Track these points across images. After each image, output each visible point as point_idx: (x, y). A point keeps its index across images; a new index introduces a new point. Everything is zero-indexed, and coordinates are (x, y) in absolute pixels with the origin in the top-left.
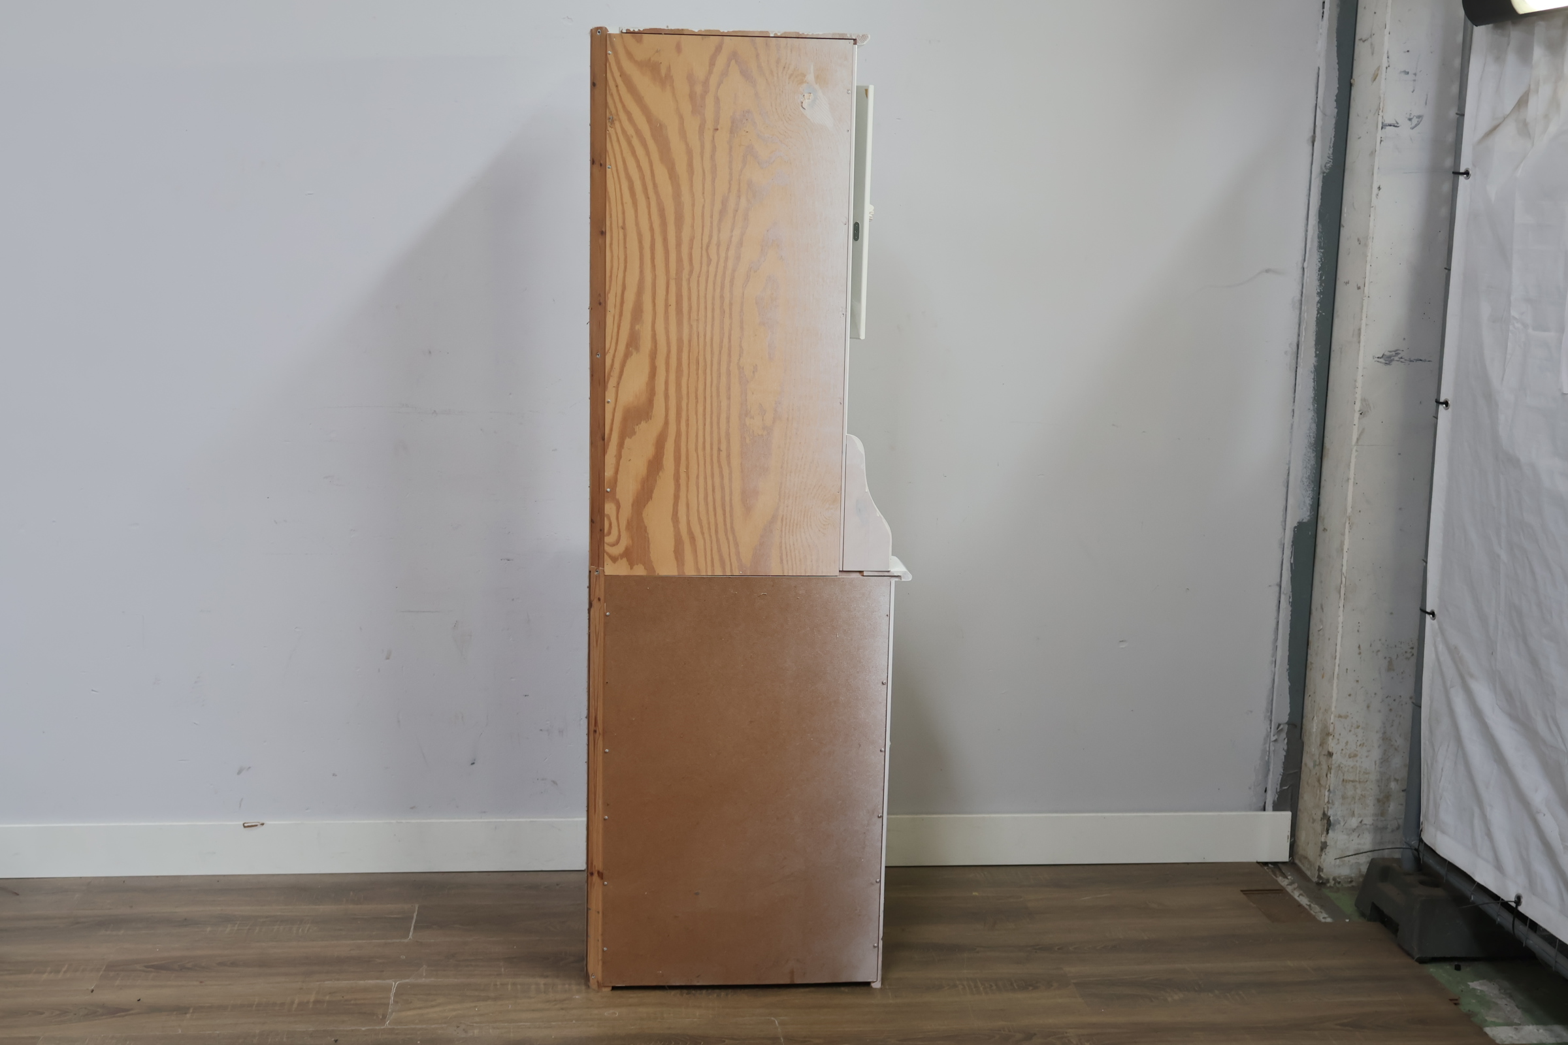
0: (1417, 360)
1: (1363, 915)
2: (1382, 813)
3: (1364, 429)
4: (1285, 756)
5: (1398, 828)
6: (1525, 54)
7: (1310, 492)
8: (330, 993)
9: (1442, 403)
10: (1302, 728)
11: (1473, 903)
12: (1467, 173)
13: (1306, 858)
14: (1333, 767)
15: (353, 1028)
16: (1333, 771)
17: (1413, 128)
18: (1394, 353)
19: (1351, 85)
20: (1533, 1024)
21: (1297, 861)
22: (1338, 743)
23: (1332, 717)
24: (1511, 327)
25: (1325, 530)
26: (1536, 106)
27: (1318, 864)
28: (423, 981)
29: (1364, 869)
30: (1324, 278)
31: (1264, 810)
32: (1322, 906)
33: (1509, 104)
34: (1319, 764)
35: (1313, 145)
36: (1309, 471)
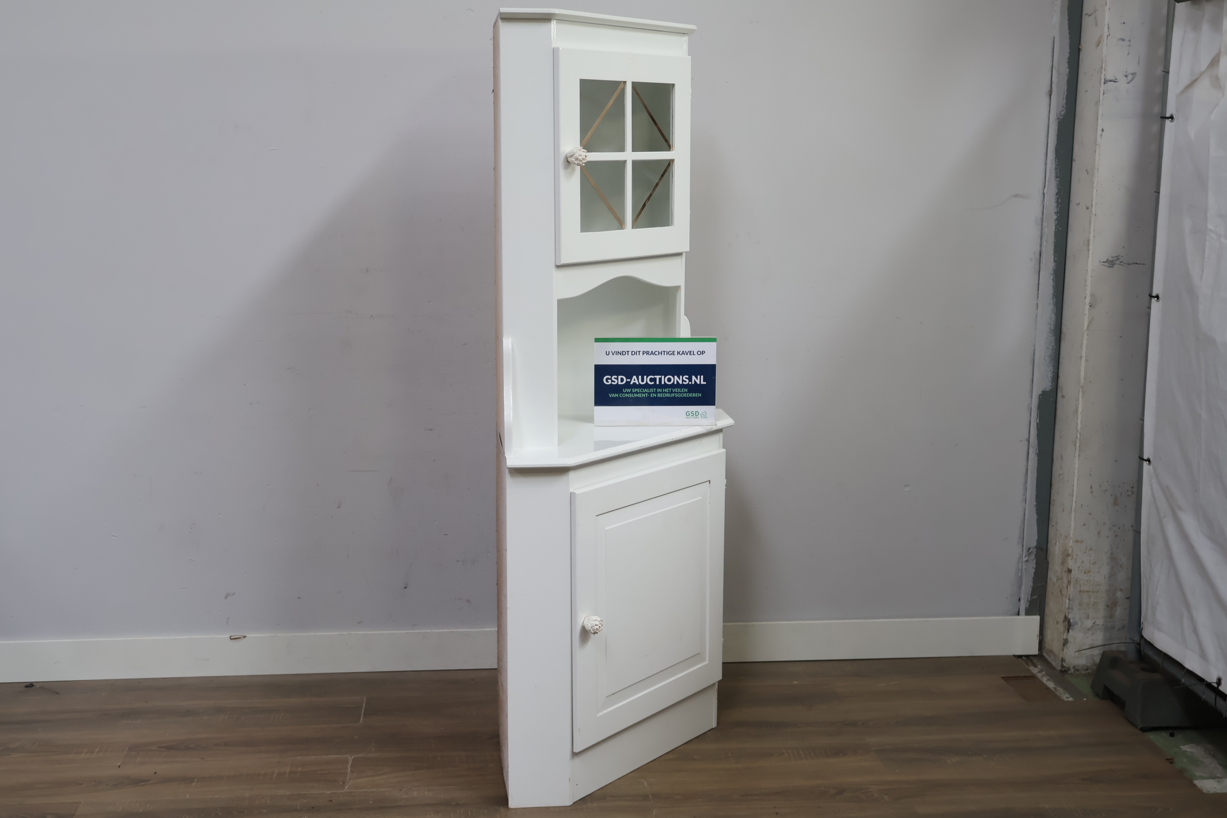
0: (1134, 263)
1: (1097, 695)
2: (1111, 616)
3: (1093, 318)
4: (1034, 573)
5: (1123, 628)
6: (1216, 24)
7: (1051, 367)
8: (302, 766)
9: (1154, 297)
10: (1047, 551)
11: (1184, 684)
12: (1172, 117)
13: (1051, 651)
14: (1072, 581)
15: (321, 792)
16: (1072, 584)
17: (1128, 83)
18: (1115, 258)
19: (1079, 50)
21: (1045, 654)
22: (1076, 562)
23: (1071, 541)
24: (1208, 237)
25: (1063, 396)
27: (1061, 656)
28: (372, 755)
29: (1097, 660)
30: (1060, 200)
31: (1018, 614)
32: (1065, 689)
33: (1204, 63)
34: (1061, 578)
35: (1050, 98)
36: (1050, 351)
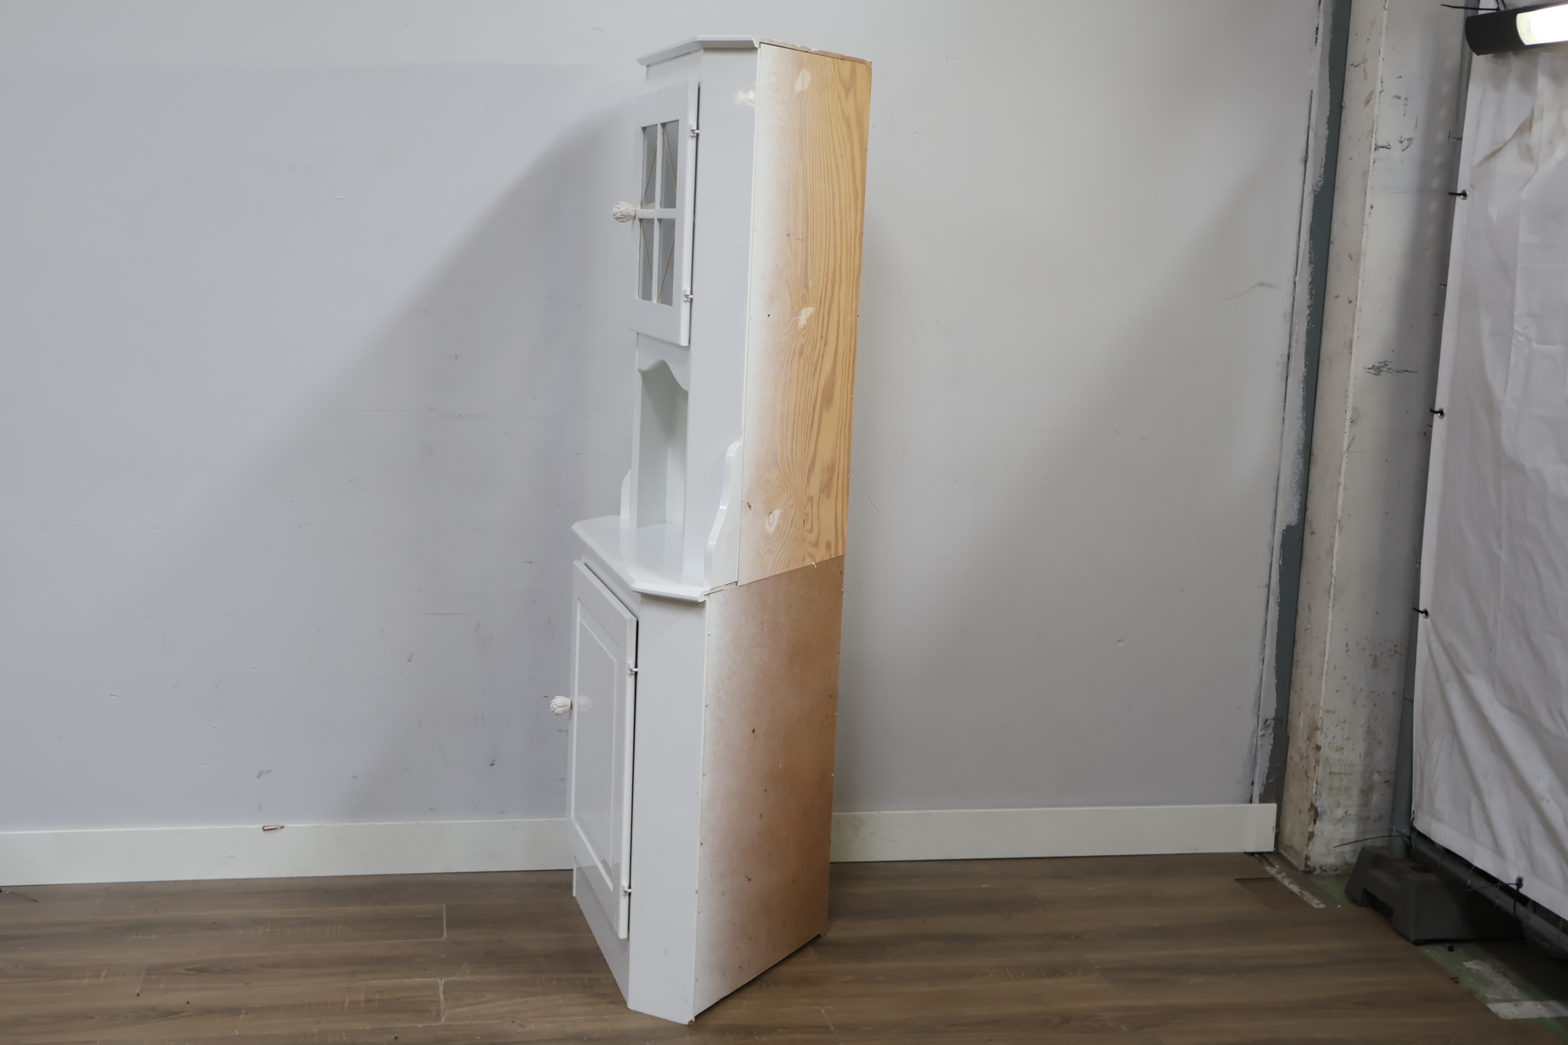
0: (1404, 371)
1: (1354, 901)
2: (1366, 803)
3: (1355, 436)
4: (1272, 751)
5: (1380, 818)
6: (1527, 83)
7: (1298, 497)
8: (379, 992)
9: (1437, 412)
10: (1287, 724)
11: (1470, 887)
12: (1464, 194)
13: (1291, 848)
14: (1321, 760)
15: (411, 1025)
16: (1321, 764)
17: (1403, 150)
18: (1383, 364)
19: (1341, 108)
20: (1530, 1000)
21: (1282, 851)
22: (1326, 737)
23: (1321, 712)
24: (1514, 341)
25: (1312, 533)
26: (1541, 131)
27: (1305, 853)
28: (468, 978)
29: (1352, 859)
30: (1314, 292)
31: (1251, 802)
32: (1313, 893)
33: (1510, 130)
34: (1307, 757)
35: (1306, 165)
36: (1298, 476)
